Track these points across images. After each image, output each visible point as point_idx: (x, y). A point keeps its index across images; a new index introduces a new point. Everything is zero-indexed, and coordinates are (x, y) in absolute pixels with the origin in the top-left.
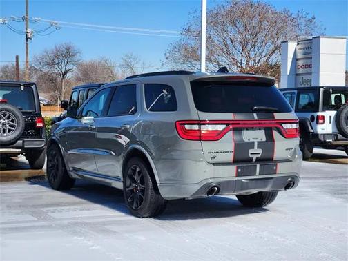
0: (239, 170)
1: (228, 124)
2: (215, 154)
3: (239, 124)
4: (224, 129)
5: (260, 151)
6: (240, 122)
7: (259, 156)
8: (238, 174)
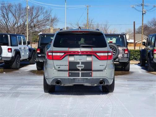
0: (70, 74)
1: (65, 53)
2: (59, 66)
3: (71, 53)
4: (63, 55)
5: (83, 66)
6: (71, 52)
7: (82, 68)
8: (69, 76)
